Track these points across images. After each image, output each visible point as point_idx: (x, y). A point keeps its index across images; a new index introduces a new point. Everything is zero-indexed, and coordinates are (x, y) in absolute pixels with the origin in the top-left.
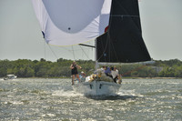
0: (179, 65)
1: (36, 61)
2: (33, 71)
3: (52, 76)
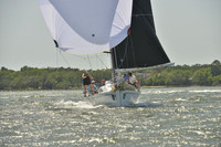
3: (15, 88)
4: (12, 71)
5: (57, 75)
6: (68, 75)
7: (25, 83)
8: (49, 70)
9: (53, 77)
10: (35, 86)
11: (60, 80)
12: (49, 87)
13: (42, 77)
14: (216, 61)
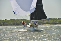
0: (51, 20)
1: (3, 20)
2: (2, 23)
4: (8, 20)
5: (20, 21)
8: (18, 20)
12: (18, 25)
13: (16, 22)
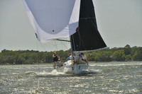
5: (25, 54)
6: (32, 55)
7: (5, 60)
8: (20, 52)
9: (23, 56)
10: (11, 62)
11: (27, 58)
12: (20, 62)
13: (16, 57)
14: (127, 46)
